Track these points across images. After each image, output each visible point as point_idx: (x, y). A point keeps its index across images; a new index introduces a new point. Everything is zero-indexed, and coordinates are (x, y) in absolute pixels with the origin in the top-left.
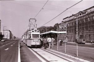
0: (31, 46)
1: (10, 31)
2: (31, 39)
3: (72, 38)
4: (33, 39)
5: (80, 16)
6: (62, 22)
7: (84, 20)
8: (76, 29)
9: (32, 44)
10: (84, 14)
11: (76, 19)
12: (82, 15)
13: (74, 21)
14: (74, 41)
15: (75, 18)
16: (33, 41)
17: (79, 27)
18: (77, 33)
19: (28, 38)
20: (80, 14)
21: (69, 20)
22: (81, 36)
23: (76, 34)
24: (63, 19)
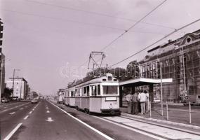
0: (100, 112)
1: (24, 80)
2: (101, 97)
3: (171, 94)
4: (105, 97)
5: (187, 44)
6: (147, 57)
7: (198, 52)
8: (179, 72)
9: (103, 108)
10: (196, 39)
11: (178, 50)
12: (191, 42)
13: (174, 55)
14: (175, 101)
15: (177, 47)
16: (106, 101)
17: (187, 69)
18: (181, 81)
19: (91, 95)
20: (189, 40)
21: (162, 52)
22: (191, 87)
23: (180, 83)
24: (149, 51)
